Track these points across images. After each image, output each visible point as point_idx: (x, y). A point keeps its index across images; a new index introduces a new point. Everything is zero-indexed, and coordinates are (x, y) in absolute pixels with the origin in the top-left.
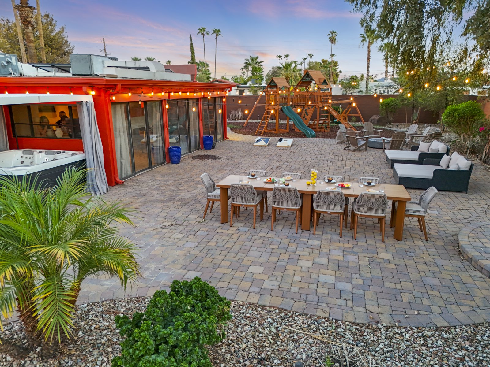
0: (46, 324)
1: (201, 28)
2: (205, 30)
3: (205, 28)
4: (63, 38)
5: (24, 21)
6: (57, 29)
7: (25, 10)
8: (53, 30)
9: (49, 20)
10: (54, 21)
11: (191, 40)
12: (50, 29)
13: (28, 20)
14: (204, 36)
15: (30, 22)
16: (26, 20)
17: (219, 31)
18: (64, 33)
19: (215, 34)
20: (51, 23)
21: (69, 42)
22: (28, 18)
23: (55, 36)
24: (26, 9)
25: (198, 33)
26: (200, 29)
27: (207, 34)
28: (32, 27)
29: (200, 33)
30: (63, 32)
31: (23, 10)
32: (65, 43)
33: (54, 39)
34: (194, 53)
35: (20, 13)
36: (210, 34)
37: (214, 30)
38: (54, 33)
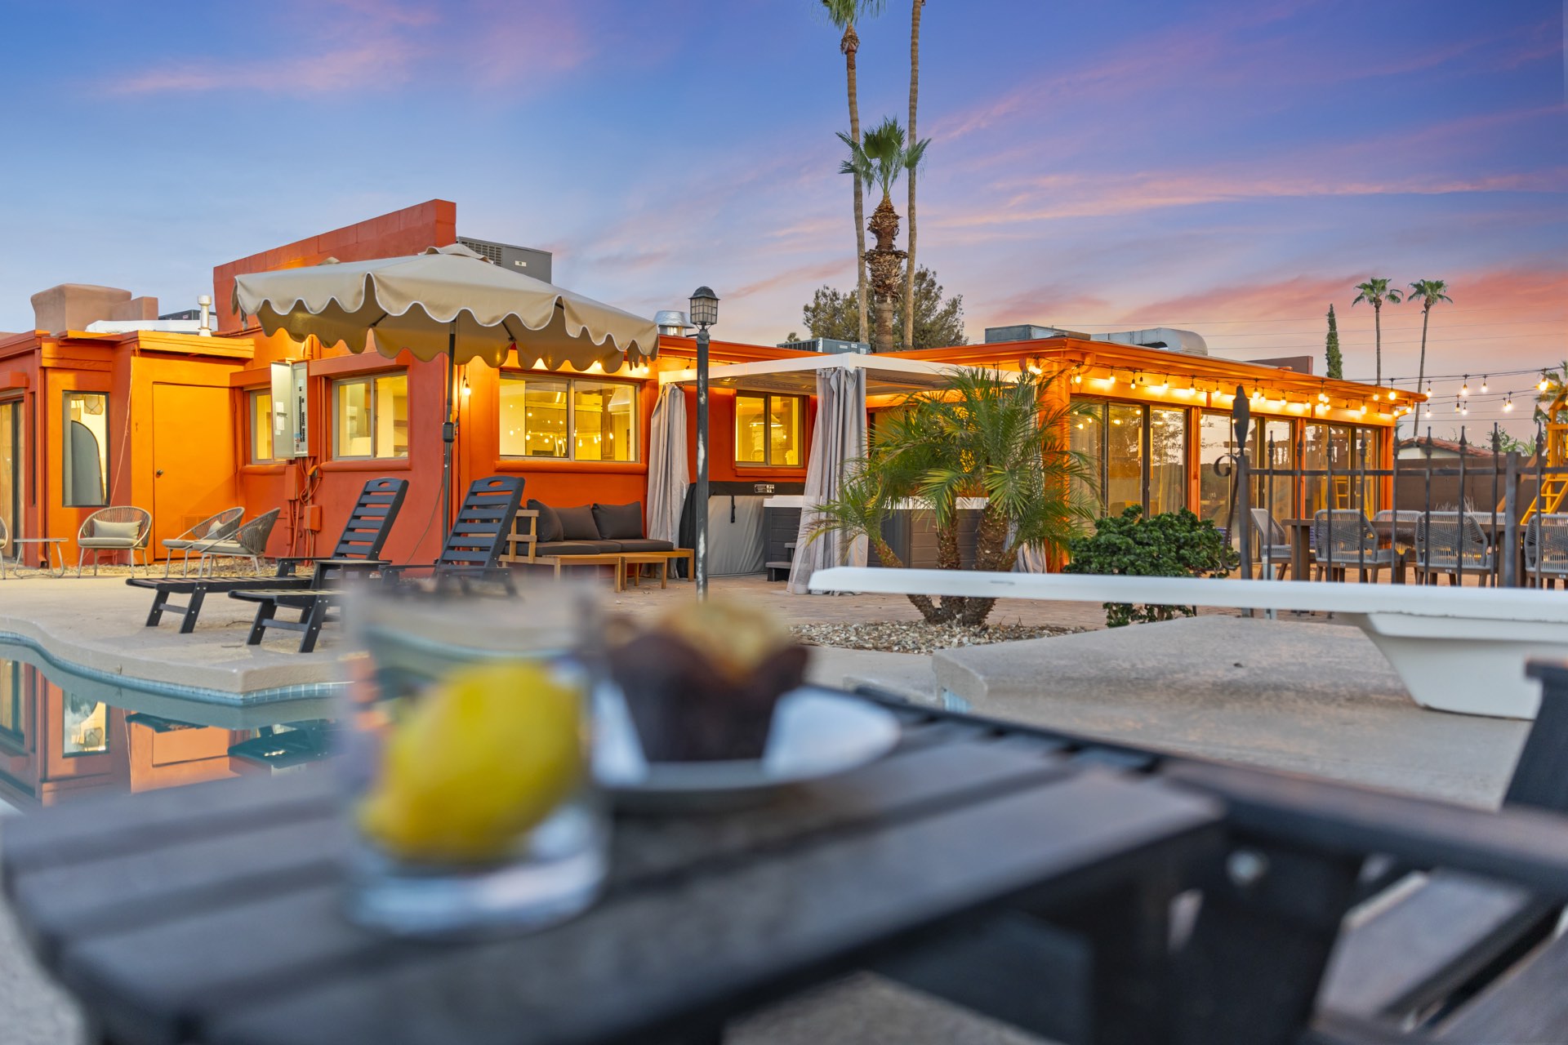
0: (997, 499)
1: (1368, 282)
2: (1384, 288)
3: (1384, 281)
4: (951, 328)
5: (879, 286)
6: (941, 307)
7: (885, 262)
8: (930, 310)
9: (924, 285)
10: (937, 287)
11: (1332, 323)
12: (923, 307)
13: (887, 282)
14: (1377, 307)
15: (889, 287)
16: (884, 283)
17: (1439, 285)
18: (957, 315)
19: (1423, 298)
20: (929, 292)
21: (963, 339)
22: (887, 278)
23: (933, 323)
24: (888, 258)
25: (1358, 299)
26: (1364, 286)
27: (1393, 298)
28: (893, 297)
29: (1366, 298)
30: (955, 312)
31: (882, 260)
32: (954, 340)
33: (929, 332)
34: (1339, 363)
35: (874, 267)
36: (1404, 299)
37: (1417, 286)
38: (932, 317)
